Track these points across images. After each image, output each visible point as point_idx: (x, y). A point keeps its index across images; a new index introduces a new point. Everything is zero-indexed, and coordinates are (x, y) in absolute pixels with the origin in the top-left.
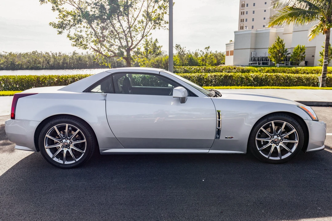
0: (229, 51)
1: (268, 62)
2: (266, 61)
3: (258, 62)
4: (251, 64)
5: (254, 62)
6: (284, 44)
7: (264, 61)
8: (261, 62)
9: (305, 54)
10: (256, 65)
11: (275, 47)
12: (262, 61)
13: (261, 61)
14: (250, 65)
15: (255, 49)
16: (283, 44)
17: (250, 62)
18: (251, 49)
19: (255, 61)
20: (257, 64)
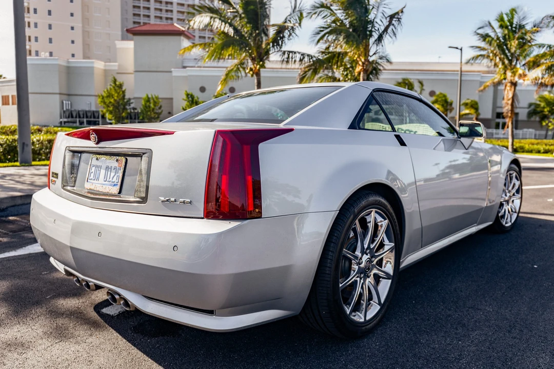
0: (8, 96)
1: (97, 120)
2: (94, 117)
3: (78, 120)
4: (65, 122)
5: (70, 120)
6: (125, 90)
7: (91, 118)
8: (85, 120)
9: (162, 108)
10: (75, 125)
12: (87, 117)
13: (83, 118)
14: (63, 124)
15: (69, 95)
16: (123, 89)
17: (61, 118)
18: (60, 94)
19: (72, 117)
20: (78, 124)
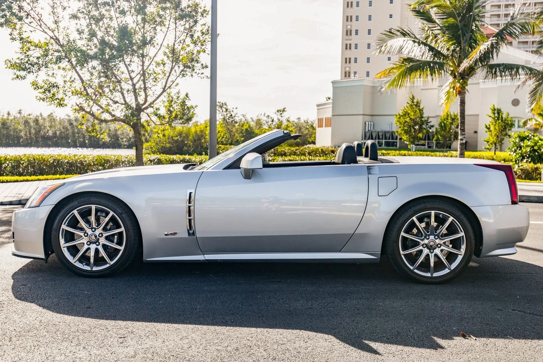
0: (323, 119)
1: (395, 141)
2: (393, 139)
3: (377, 141)
6: (423, 108)
7: (389, 139)
8: (384, 141)
11: (406, 114)
12: (386, 139)
13: (382, 139)
15: (372, 115)
16: (421, 108)
17: (362, 140)
18: (363, 115)
19: (372, 138)
